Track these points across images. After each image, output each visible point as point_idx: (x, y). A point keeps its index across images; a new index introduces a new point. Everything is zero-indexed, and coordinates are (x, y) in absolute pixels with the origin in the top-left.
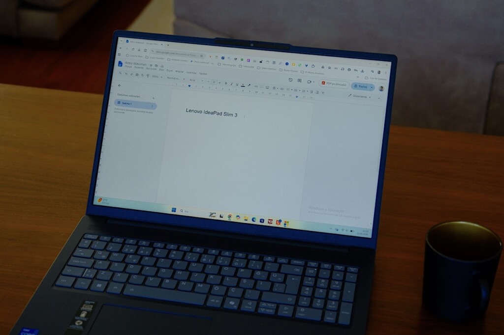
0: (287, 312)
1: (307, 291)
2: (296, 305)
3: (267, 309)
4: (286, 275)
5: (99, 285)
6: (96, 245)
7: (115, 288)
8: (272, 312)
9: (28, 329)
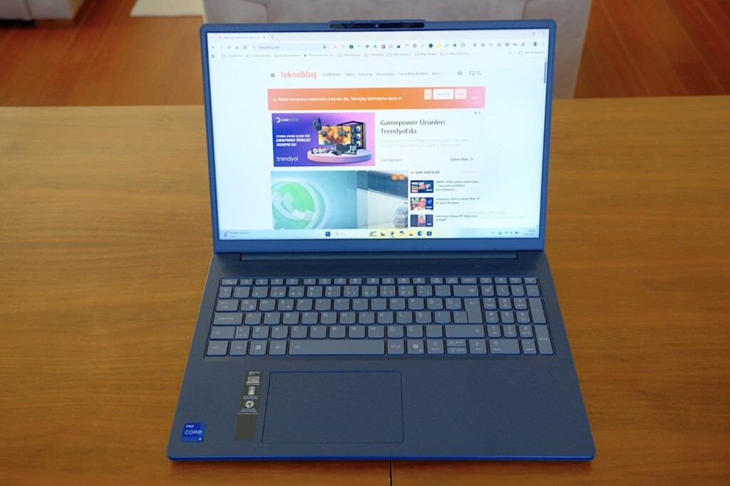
0: (480, 349)
1: (491, 316)
2: (487, 337)
3: (457, 348)
4: (462, 299)
5: (258, 347)
6: (239, 292)
7: (277, 347)
8: (463, 351)
9: (192, 424)
